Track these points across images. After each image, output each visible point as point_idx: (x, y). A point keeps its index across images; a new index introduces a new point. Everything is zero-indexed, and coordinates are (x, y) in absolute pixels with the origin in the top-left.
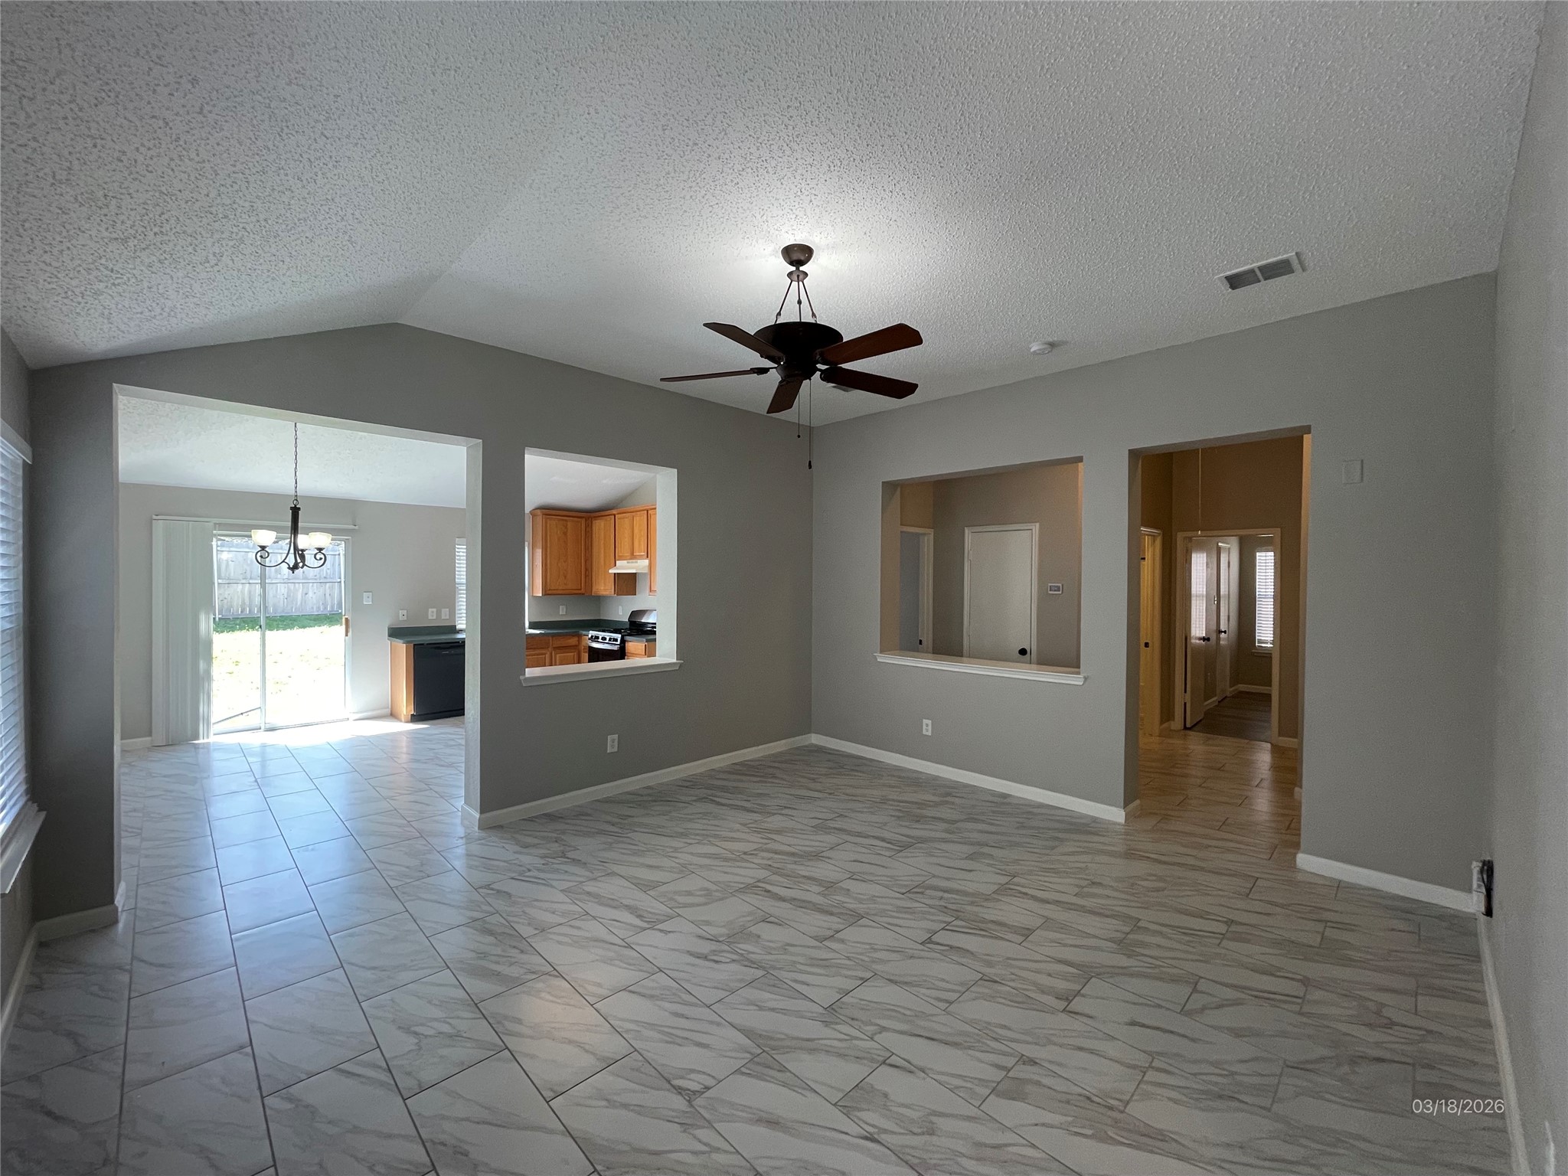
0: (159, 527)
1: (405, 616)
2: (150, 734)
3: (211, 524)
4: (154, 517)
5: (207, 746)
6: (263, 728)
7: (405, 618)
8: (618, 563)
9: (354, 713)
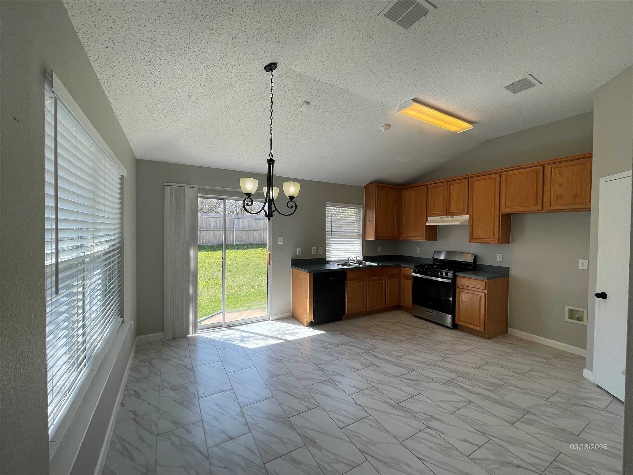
0: (168, 191)
1: (300, 251)
2: (163, 331)
3: (197, 189)
4: (166, 184)
5: (194, 339)
6: (224, 325)
7: (300, 253)
8: (429, 218)
9: (272, 316)
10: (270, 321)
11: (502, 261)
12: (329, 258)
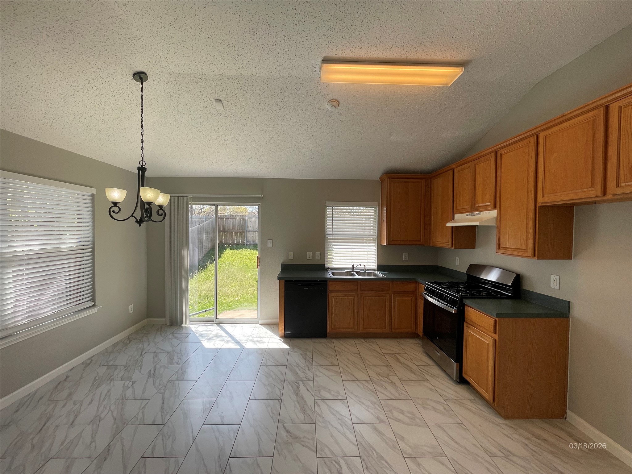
3: (188, 197)
6: (215, 321)
7: (292, 258)
8: (456, 216)
9: (261, 319)
10: (258, 325)
11: (558, 289)
12: (330, 265)
